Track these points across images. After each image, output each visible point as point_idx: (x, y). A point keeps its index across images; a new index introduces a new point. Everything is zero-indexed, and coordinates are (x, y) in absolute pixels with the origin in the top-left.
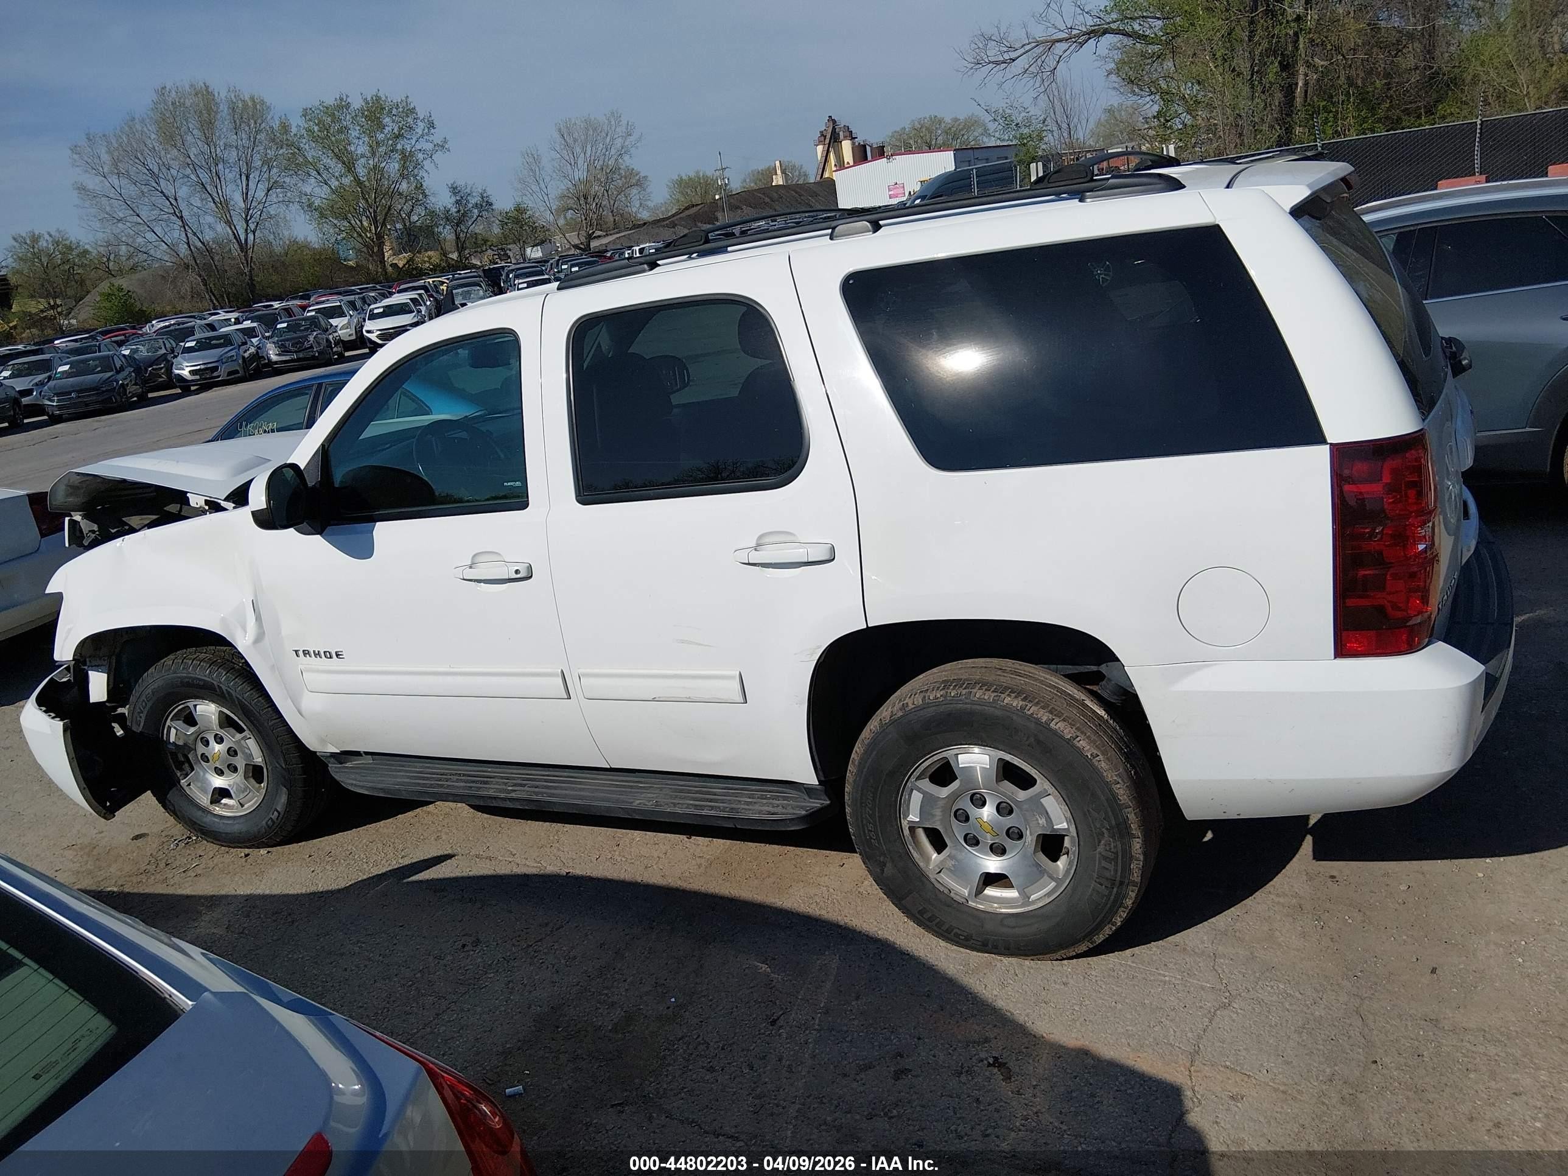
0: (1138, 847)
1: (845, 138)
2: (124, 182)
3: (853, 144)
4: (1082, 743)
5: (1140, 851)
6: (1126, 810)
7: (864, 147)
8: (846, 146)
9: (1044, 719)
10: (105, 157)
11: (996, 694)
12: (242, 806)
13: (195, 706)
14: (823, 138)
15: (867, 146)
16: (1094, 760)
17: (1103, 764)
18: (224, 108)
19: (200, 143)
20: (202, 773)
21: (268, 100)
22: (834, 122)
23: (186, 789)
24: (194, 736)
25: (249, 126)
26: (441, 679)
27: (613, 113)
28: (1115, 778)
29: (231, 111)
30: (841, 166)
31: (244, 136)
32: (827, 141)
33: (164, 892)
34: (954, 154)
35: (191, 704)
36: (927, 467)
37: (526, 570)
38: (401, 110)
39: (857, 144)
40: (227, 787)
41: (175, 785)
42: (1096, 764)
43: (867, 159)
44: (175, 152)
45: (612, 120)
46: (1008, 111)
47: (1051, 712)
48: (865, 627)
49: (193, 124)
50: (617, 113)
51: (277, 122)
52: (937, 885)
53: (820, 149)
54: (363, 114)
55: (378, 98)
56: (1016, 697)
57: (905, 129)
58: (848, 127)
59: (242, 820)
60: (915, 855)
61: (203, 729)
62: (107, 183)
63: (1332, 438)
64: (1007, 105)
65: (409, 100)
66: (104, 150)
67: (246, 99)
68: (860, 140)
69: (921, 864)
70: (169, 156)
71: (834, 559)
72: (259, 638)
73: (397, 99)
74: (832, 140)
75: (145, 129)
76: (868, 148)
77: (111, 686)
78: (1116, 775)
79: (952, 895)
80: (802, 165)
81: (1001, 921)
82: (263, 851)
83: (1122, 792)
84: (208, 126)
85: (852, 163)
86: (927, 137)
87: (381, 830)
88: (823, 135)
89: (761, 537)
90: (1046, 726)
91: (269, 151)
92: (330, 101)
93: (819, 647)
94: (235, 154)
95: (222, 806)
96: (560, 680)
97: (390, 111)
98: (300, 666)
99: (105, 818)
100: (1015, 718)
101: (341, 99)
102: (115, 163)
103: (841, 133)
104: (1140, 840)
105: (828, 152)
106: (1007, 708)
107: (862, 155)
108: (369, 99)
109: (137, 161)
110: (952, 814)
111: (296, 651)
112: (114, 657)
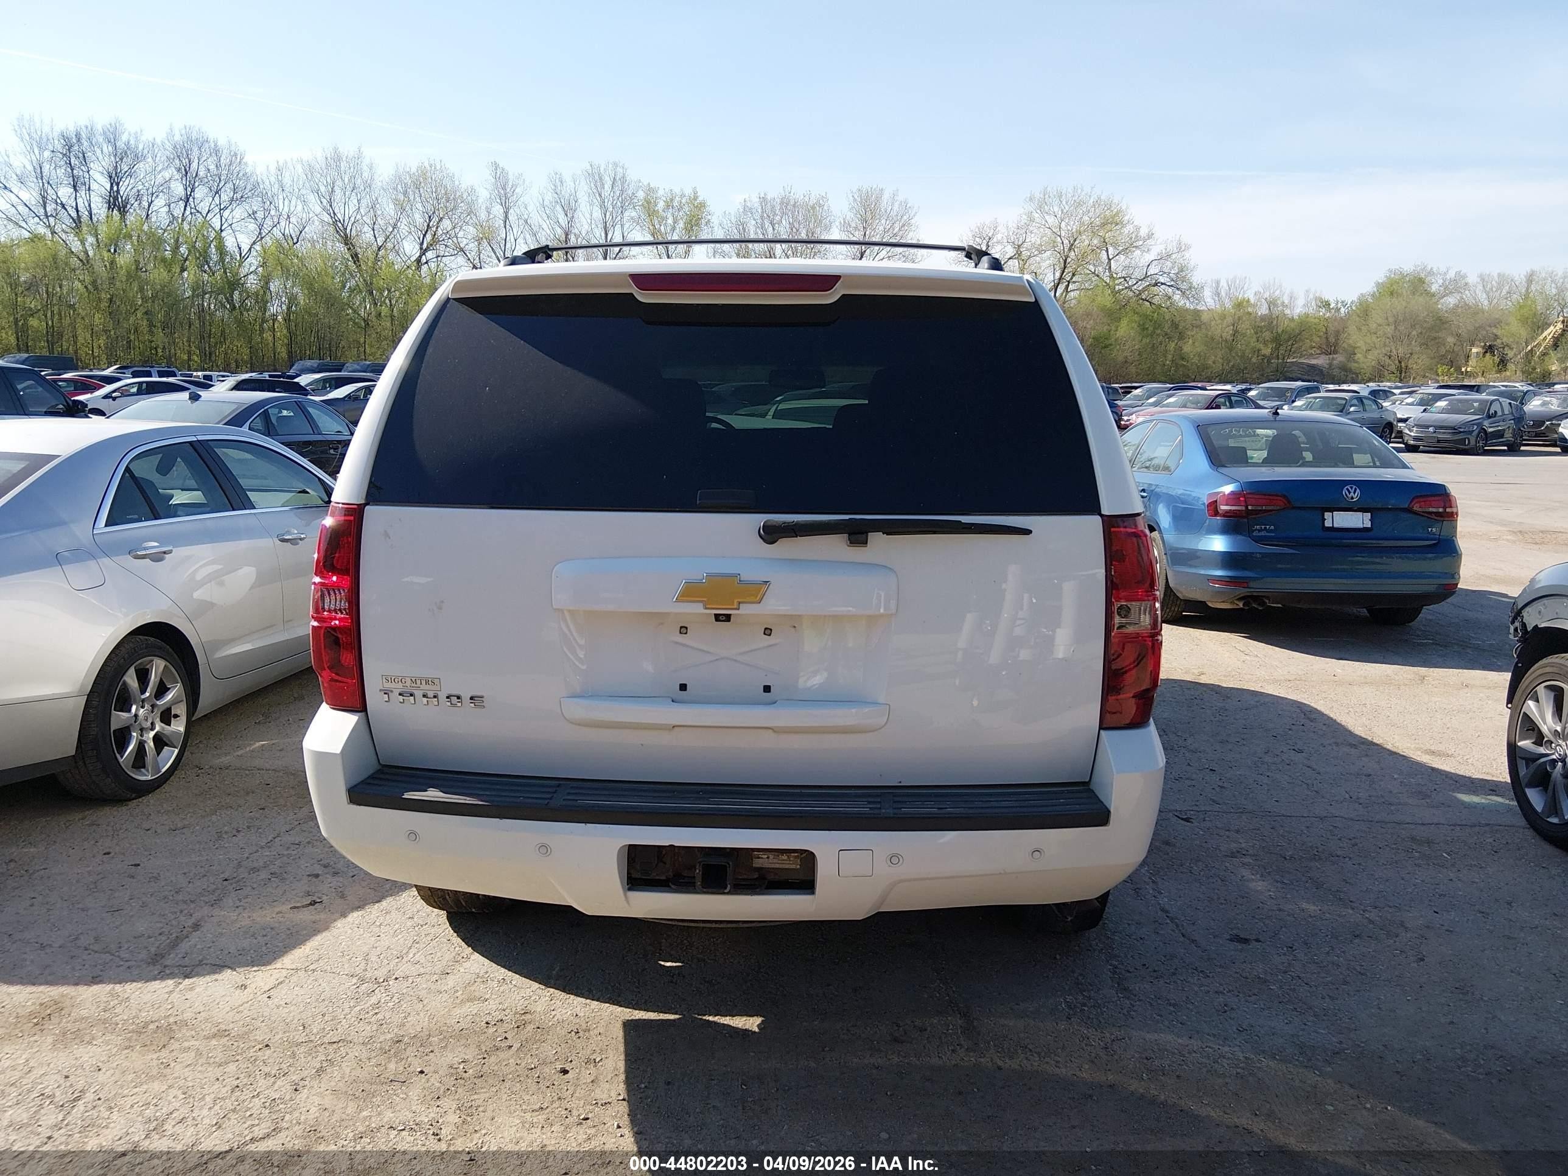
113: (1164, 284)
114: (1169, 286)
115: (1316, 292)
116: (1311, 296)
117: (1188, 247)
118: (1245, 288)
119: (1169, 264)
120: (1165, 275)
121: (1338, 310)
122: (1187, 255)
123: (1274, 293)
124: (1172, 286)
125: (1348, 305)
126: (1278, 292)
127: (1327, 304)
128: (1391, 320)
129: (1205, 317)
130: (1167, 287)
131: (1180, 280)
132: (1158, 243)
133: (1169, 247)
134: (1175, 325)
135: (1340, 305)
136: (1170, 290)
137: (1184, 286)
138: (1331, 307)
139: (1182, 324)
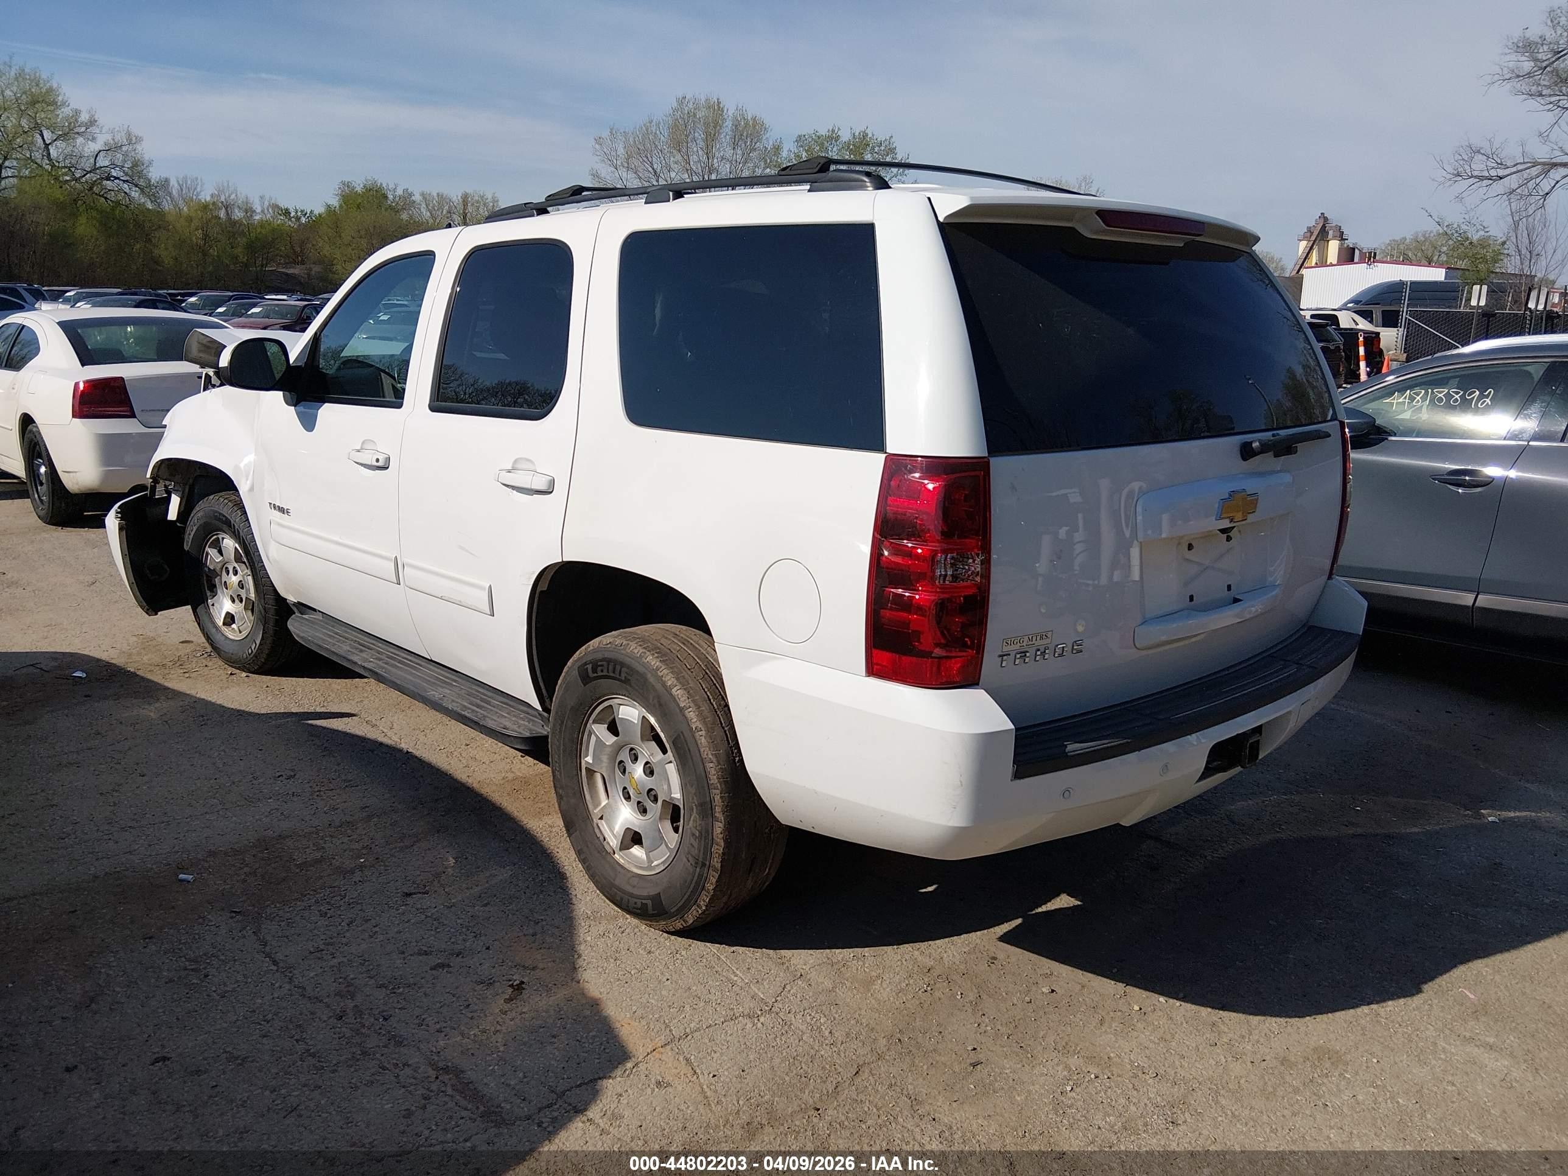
0: (719, 832)
1: (1334, 238)
2: (631, 175)
3: (1341, 245)
4: (691, 715)
5: (721, 836)
6: (714, 791)
7: (1353, 249)
8: (1333, 247)
9: (669, 683)
10: (621, 151)
11: (644, 650)
12: (240, 632)
13: (223, 538)
14: (1309, 234)
15: (1356, 250)
16: (697, 734)
17: (703, 740)
18: (729, 123)
19: (700, 153)
20: (221, 597)
21: (767, 122)
22: (1326, 219)
23: (211, 607)
24: (221, 564)
25: (745, 143)
26: (333, 546)
27: (1085, 178)
28: (710, 756)
29: (734, 127)
30: (1322, 263)
31: (739, 152)
32: (1313, 238)
33: (159, 682)
34: (1446, 272)
35: (220, 537)
36: (625, 420)
37: (384, 460)
38: (883, 148)
39: (1345, 246)
40: (234, 613)
41: (204, 603)
42: (698, 737)
43: (1353, 260)
44: (679, 157)
45: (1083, 184)
46: (1464, 227)
47: (677, 679)
48: (561, 561)
49: (700, 135)
50: (1090, 179)
51: (771, 143)
52: (597, 831)
53: (1303, 245)
54: (849, 147)
55: (865, 135)
56: (657, 657)
57: (1406, 239)
58: (1340, 227)
59: (238, 643)
60: (588, 797)
61: (226, 560)
62: (617, 174)
63: (891, 449)
64: (1464, 220)
65: (893, 140)
66: (621, 146)
67: (749, 118)
68: (1350, 243)
69: (590, 807)
70: (672, 159)
71: (551, 492)
72: (252, 489)
73: (881, 138)
74: (1319, 239)
75: (658, 132)
76: (1357, 252)
77: (182, 509)
78: (712, 754)
79: (605, 843)
80: (1281, 258)
81: (629, 879)
82: (244, 674)
83: (713, 771)
84: (711, 138)
85: (1335, 262)
86: (1429, 252)
87: (333, 685)
88: (1310, 231)
89: (516, 461)
90: (668, 690)
91: (757, 169)
92: (823, 132)
93: (534, 573)
94: (728, 166)
95: (230, 629)
96: (392, 564)
97: (873, 148)
98: (271, 518)
99: (147, 613)
100: (649, 676)
101: (833, 131)
102: (629, 157)
103: (1331, 233)
104: (721, 825)
105: (1311, 248)
106: (646, 666)
107: (1348, 256)
108: (857, 134)
109: (645, 159)
110: (617, 764)
111: (270, 504)
112: (187, 487)
113: (118, 178)
114: (124, 181)
115: (271, 198)
116: (267, 203)
117: (139, 140)
118: (198, 190)
119: (120, 156)
120: (117, 169)
121: (298, 219)
122: (139, 147)
123: (229, 196)
124: (127, 181)
125: (308, 215)
126: (233, 196)
127: (287, 212)
128: (363, 233)
129: (169, 218)
130: (121, 182)
131: (136, 173)
132: (104, 131)
133: (118, 138)
134: (139, 225)
135: (299, 214)
136: (126, 186)
137: (142, 183)
138: (292, 215)
139: (147, 224)
